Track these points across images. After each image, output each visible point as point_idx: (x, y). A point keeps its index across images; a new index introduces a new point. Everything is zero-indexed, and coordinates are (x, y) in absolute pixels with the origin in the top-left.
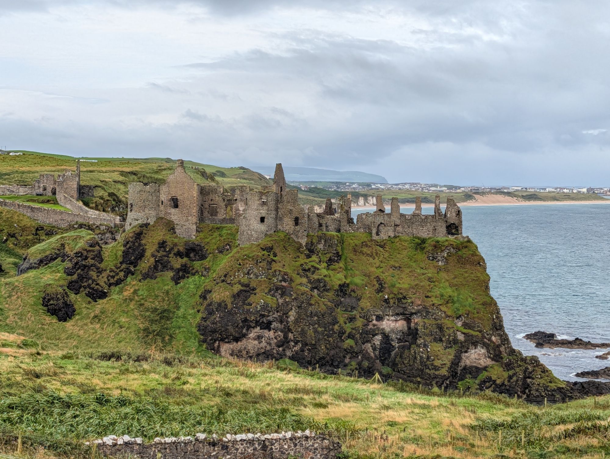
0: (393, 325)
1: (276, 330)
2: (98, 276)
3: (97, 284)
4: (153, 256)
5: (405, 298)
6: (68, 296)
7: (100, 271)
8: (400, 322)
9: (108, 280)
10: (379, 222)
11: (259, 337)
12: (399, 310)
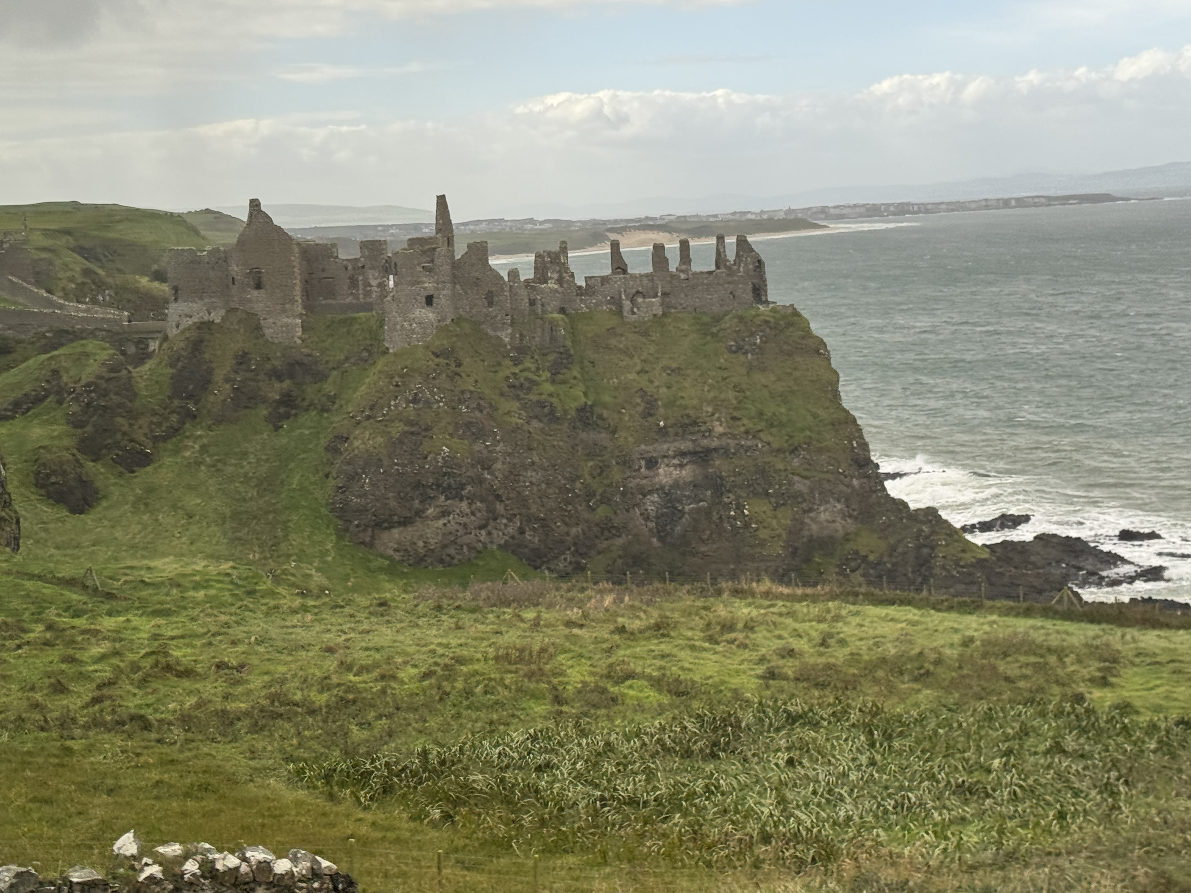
0: (676, 473)
1: (471, 500)
2: (131, 425)
3: (132, 440)
4: (227, 380)
5: (695, 423)
6: (81, 466)
7: (133, 416)
8: (688, 467)
9: (152, 431)
10: (634, 291)
11: (445, 513)
12: (685, 445)
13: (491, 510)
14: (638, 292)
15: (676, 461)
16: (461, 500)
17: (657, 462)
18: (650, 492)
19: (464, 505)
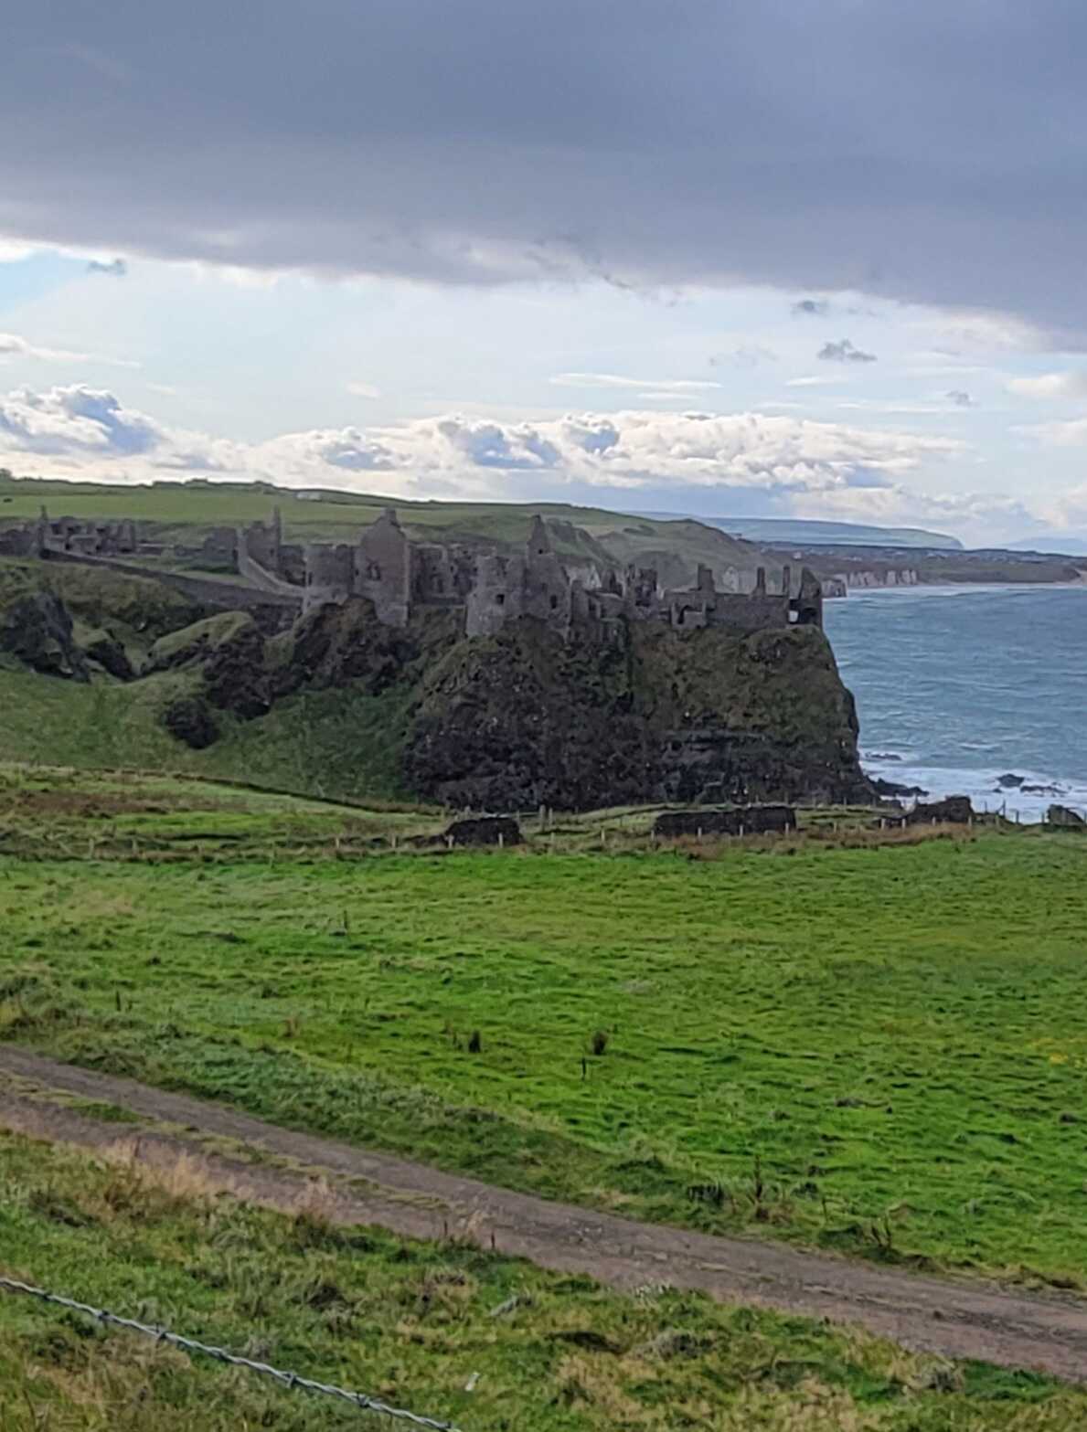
0: (697, 756)
2: (254, 682)
3: (253, 694)
4: (341, 652)
5: (714, 716)
6: (206, 710)
7: (258, 674)
8: (707, 752)
9: (271, 687)
10: (683, 605)
11: (492, 772)
12: (706, 734)
13: (533, 773)
14: (687, 606)
15: (698, 746)
16: (509, 762)
17: (681, 746)
18: (675, 769)
19: (511, 768)
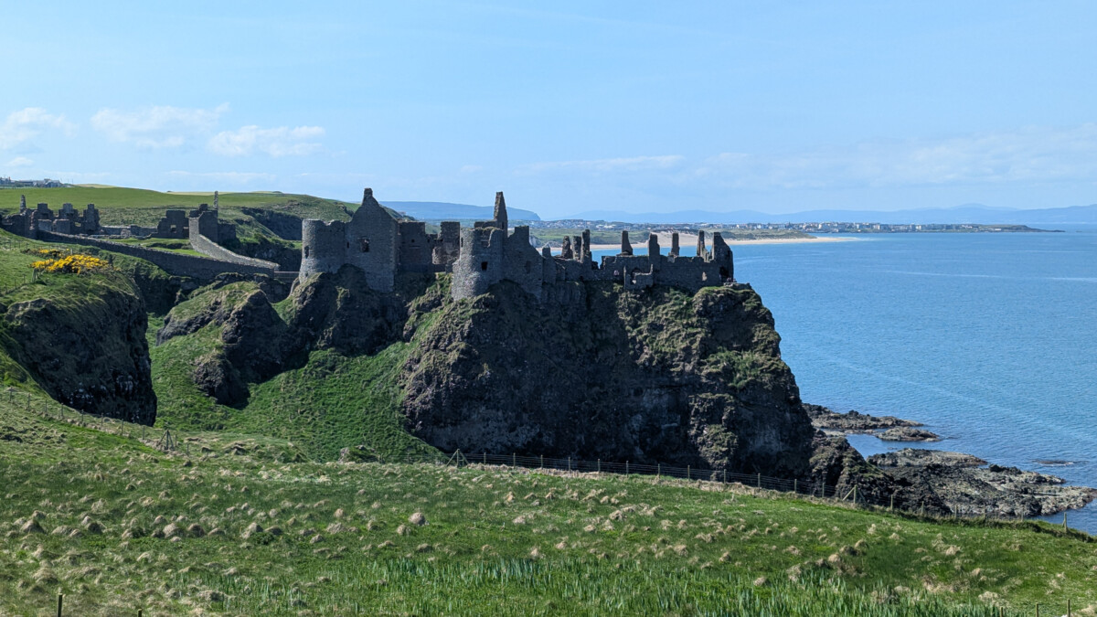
0: (656, 400)
1: (505, 410)
2: (267, 343)
8: (665, 397)
10: (633, 268)
13: (518, 417)
14: (636, 269)
15: (656, 392)
17: (642, 392)
18: (636, 413)
19: (499, 414)
